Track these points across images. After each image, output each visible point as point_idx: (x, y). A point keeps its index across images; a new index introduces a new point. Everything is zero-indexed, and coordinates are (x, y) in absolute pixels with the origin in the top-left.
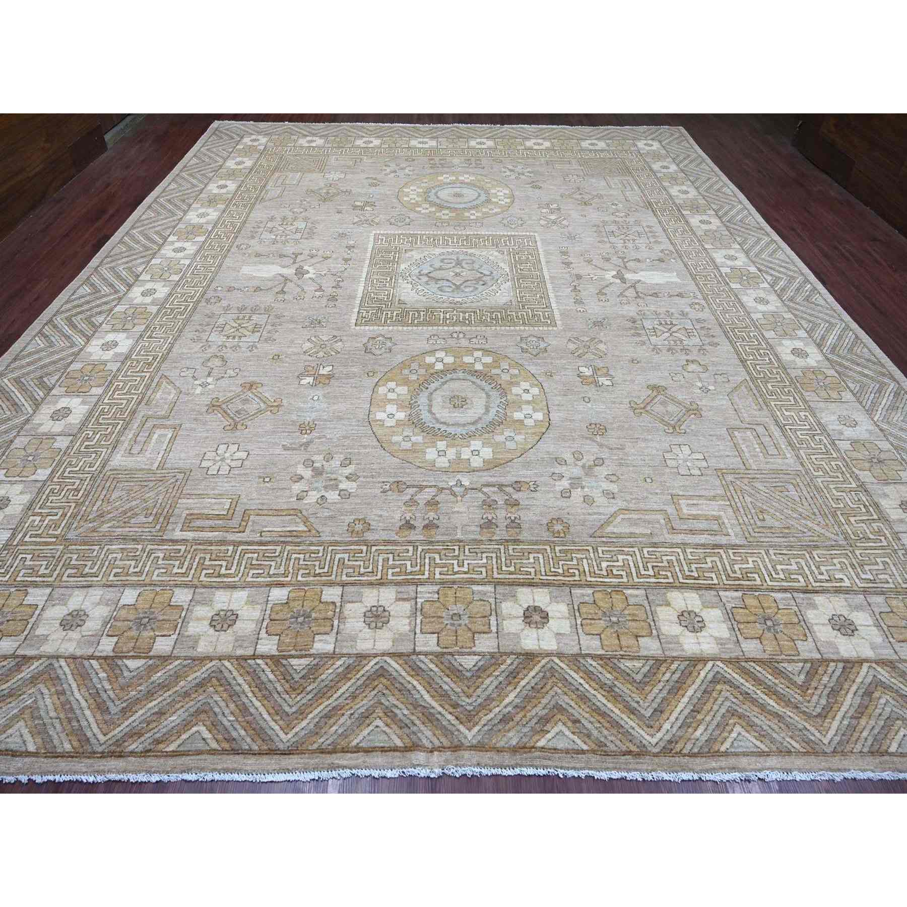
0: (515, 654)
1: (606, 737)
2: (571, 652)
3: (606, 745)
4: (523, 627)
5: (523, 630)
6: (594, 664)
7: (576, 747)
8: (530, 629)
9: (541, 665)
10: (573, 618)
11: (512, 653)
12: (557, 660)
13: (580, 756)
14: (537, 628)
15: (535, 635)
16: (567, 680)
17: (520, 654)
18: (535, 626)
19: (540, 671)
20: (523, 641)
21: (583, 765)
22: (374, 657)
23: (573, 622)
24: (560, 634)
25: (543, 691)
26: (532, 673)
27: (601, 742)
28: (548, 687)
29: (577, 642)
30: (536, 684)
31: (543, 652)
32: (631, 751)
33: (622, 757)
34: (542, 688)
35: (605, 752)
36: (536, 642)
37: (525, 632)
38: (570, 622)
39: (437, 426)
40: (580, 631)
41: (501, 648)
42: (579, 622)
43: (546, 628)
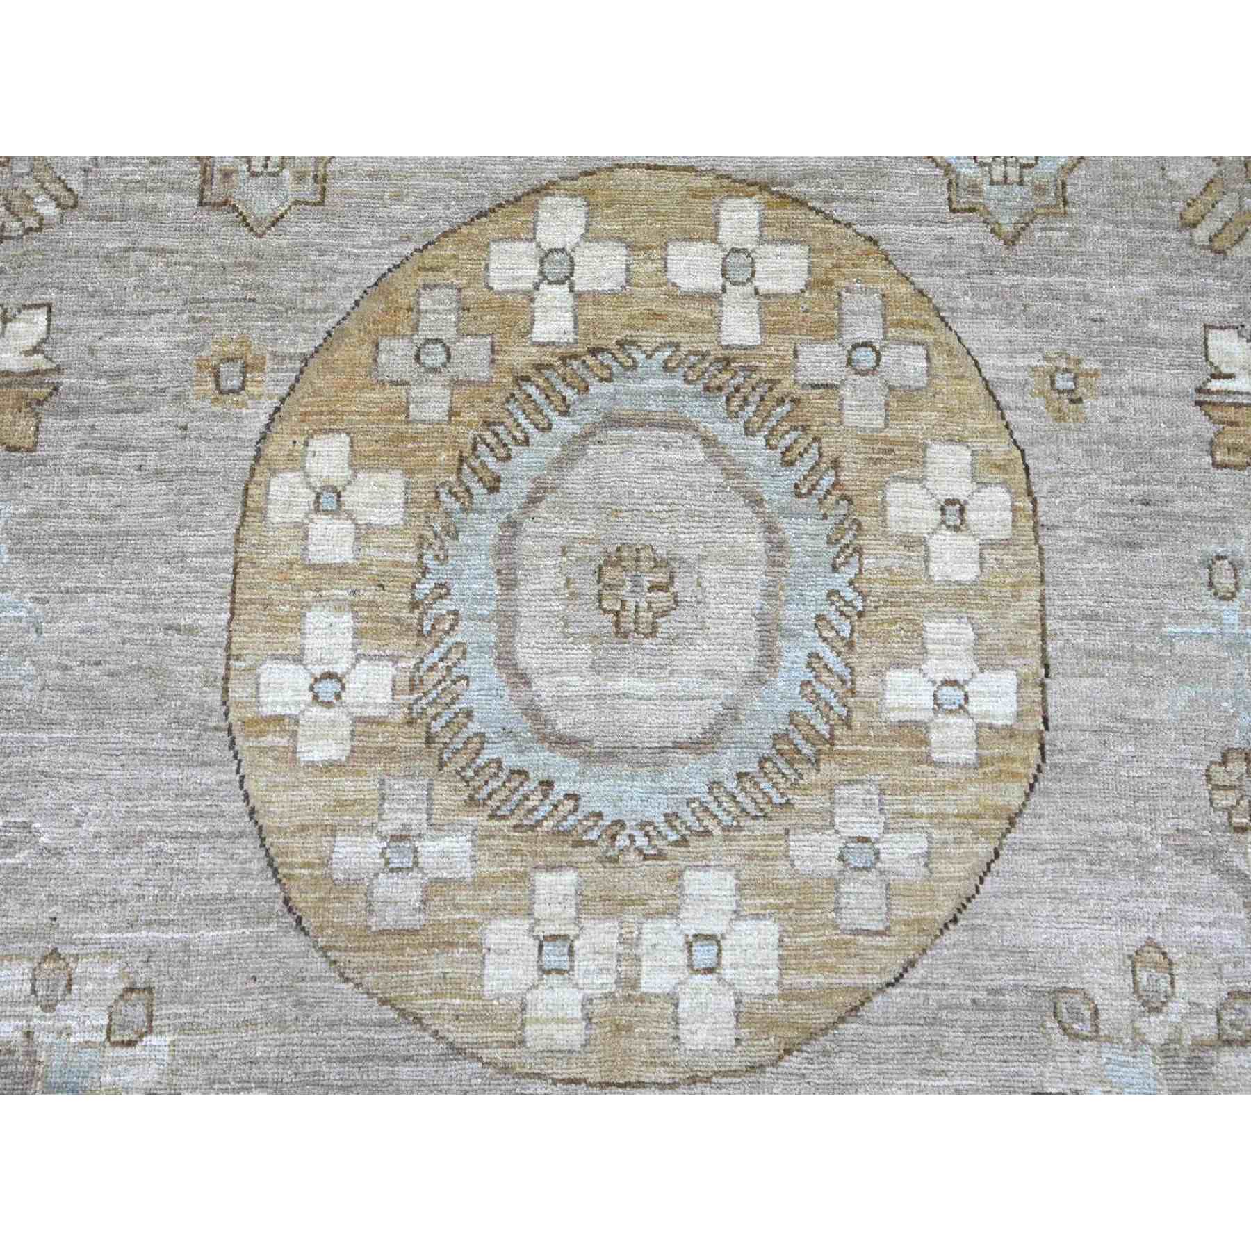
39: (542, 761)
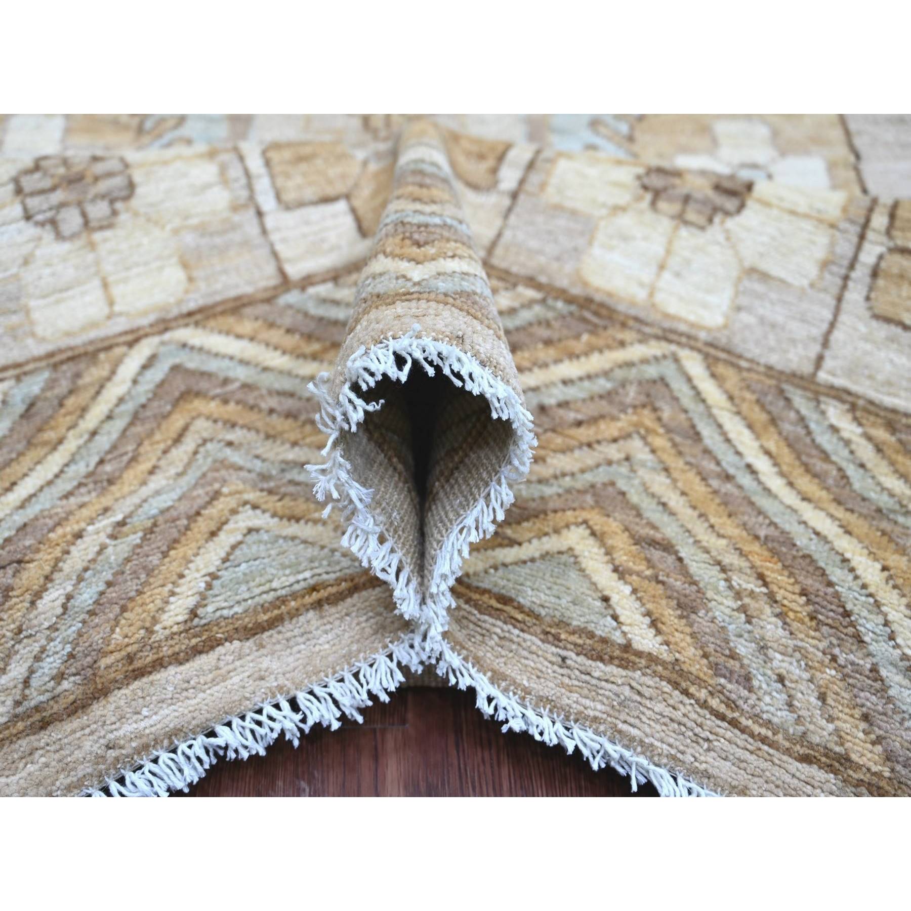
0: (539, 287)
1: (763, 648)
2: (774, 359)
3: (747, 679)
4: (623, 198)
5: (618, 209)
6: (850, 429)
7: (604, 627)
8: (649, 216)
9: (620, 355)
10: (855, 230)
11: (531, 282)
12: (694, 365)
13: (599, 669)
14: (681, 219)
15: (657, 248)
16: (697, 437)
17: (562, 294)
18: (676, 208)
19: (606, 374)
20: (596, 251)
21: (596, 708)
22: (131, 344)
23: (846, 248)
24: (765, 277)
25: (575, 432)
26: (570, 369)
27: (733, 656)
28: (609, 429)
29: (817, 331)
30: (564, 405)
31: (653, 317)
32: (845, 760)
33: (795, 766)
34: (579, 424)
35: (731, 704)
36: (647, 276)
37: (625, 221)
38: (832, 244)
40: (855, 295)
41: (499, 251)
42: (868, 256)
43: (715, 231)
